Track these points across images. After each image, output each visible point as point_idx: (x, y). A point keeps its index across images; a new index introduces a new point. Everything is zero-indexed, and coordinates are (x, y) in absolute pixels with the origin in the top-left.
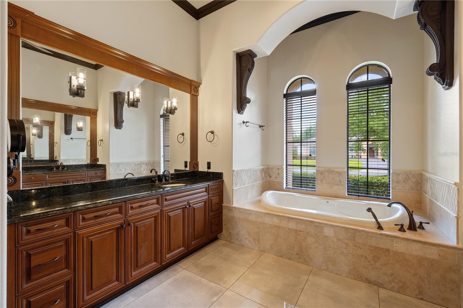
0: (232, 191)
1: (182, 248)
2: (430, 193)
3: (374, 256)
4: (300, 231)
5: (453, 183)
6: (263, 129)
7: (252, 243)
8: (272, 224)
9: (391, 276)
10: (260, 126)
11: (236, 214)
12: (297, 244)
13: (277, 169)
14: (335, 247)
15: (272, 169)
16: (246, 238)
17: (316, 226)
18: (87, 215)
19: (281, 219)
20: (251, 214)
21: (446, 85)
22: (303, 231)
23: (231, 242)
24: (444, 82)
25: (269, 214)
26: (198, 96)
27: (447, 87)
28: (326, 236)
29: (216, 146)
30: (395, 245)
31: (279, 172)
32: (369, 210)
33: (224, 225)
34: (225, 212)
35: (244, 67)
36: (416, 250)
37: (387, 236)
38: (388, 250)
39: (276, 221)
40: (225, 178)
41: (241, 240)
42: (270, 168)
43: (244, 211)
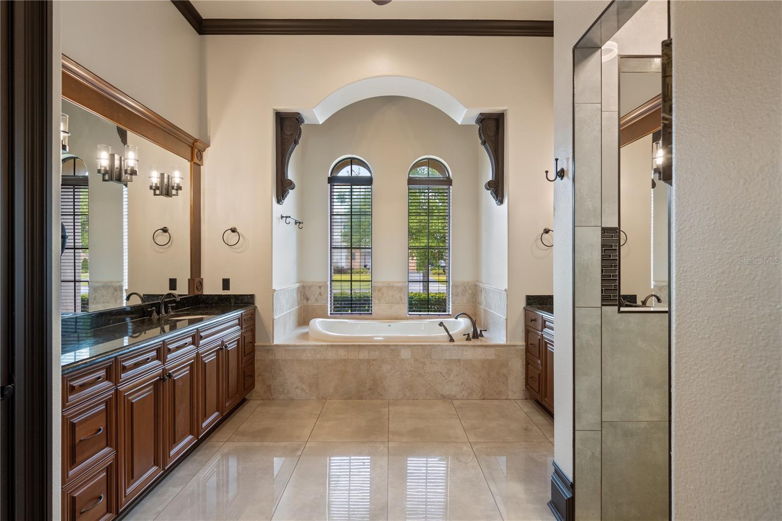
0: (271, 322)
1: (216, 414)
2: (484, 303)
3: (448, 370)
4: (373, 360)
5: (504, 290)
6: (301, 227)
7: (307, 391)
8: (336, 358)
9: (462, 385)
10: (296, 223)
11: (279, 355)
12: (370, 377)
13: (318, 288)
14: (413, 369)
15: (310, 287)
16: (297, 388)
17: (392, 350)
18: (126, 363)
19: (350, 349)
20: (304, 351)
21: (499, 202)
22: (376, 360)
23: (270, 399)
24: (497, 198)
25: (332, 346)
26: (202, 167)
27: (499, 203)
28: (402, 360)
29: (240, 252)
30: (465, 353)
31: (322, 292)
32: (441, 324)
33: (258, 376)
34: (258, 355)
35: (288, 135)
36: (480, 354)
37: (458, 346)
38: (459, 360)
39: (342, 353)
40: (258, 303)
41: (288, 392)
42: (307, 286)
43: (293, 348)
